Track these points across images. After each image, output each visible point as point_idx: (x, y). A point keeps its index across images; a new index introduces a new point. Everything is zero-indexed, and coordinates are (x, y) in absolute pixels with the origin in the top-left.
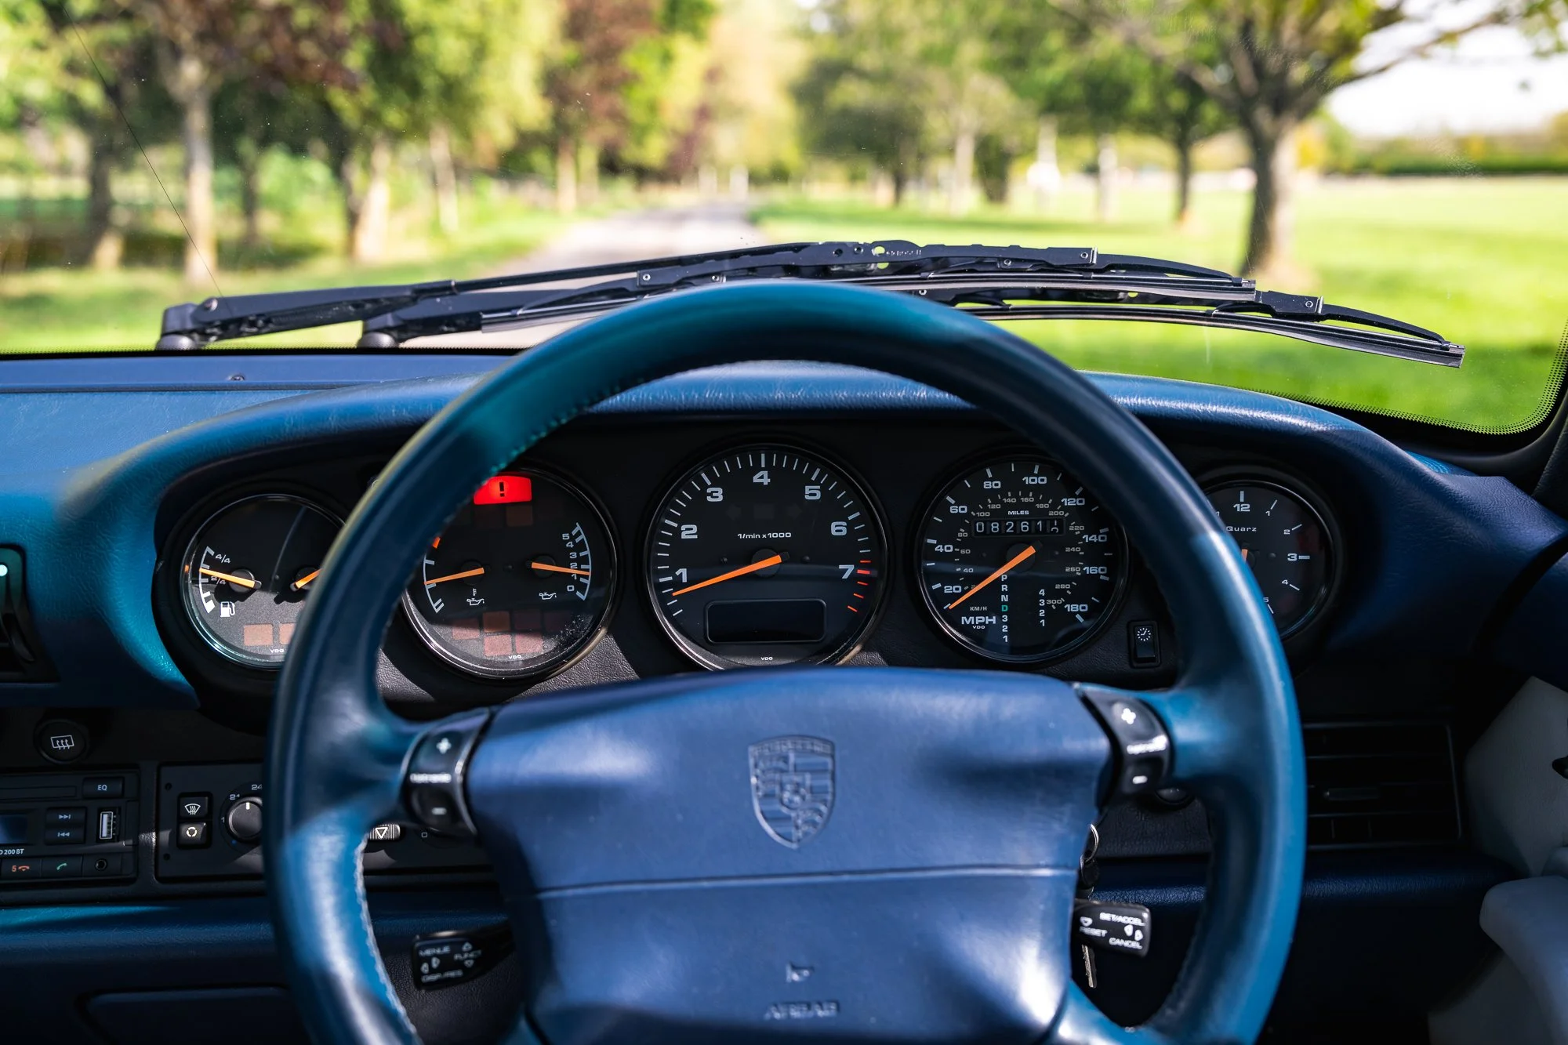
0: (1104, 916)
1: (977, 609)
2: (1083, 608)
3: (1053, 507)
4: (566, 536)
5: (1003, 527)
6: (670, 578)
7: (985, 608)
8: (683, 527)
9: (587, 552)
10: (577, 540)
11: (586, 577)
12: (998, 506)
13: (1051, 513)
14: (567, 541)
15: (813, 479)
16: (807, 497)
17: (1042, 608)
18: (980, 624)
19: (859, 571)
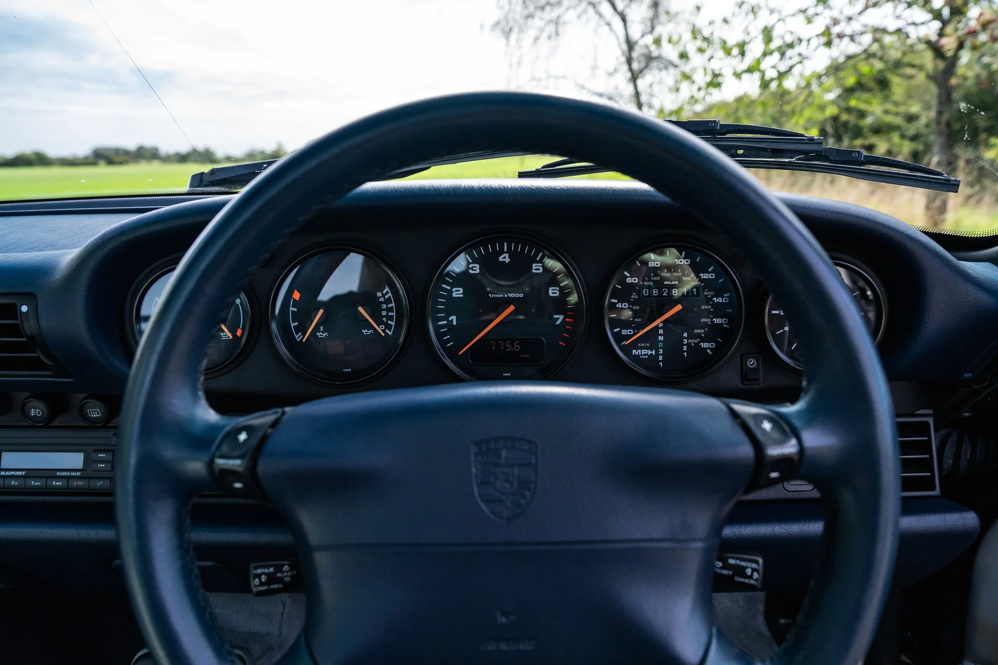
0: (732, 561)
1: (643, 345)
2: (712, 345)
4: (379, 294)
5: (661, 293)
6: (446, 322)
7: (648, 345)
8: (454, 290)
9: (393, 305)
10: (387, 297)
12: (658, 278)
14: (380, 297)
15: (538, 259)
16: (534, 271)
17: (685, 345)
18: (645, 355)
19: (567, 320)
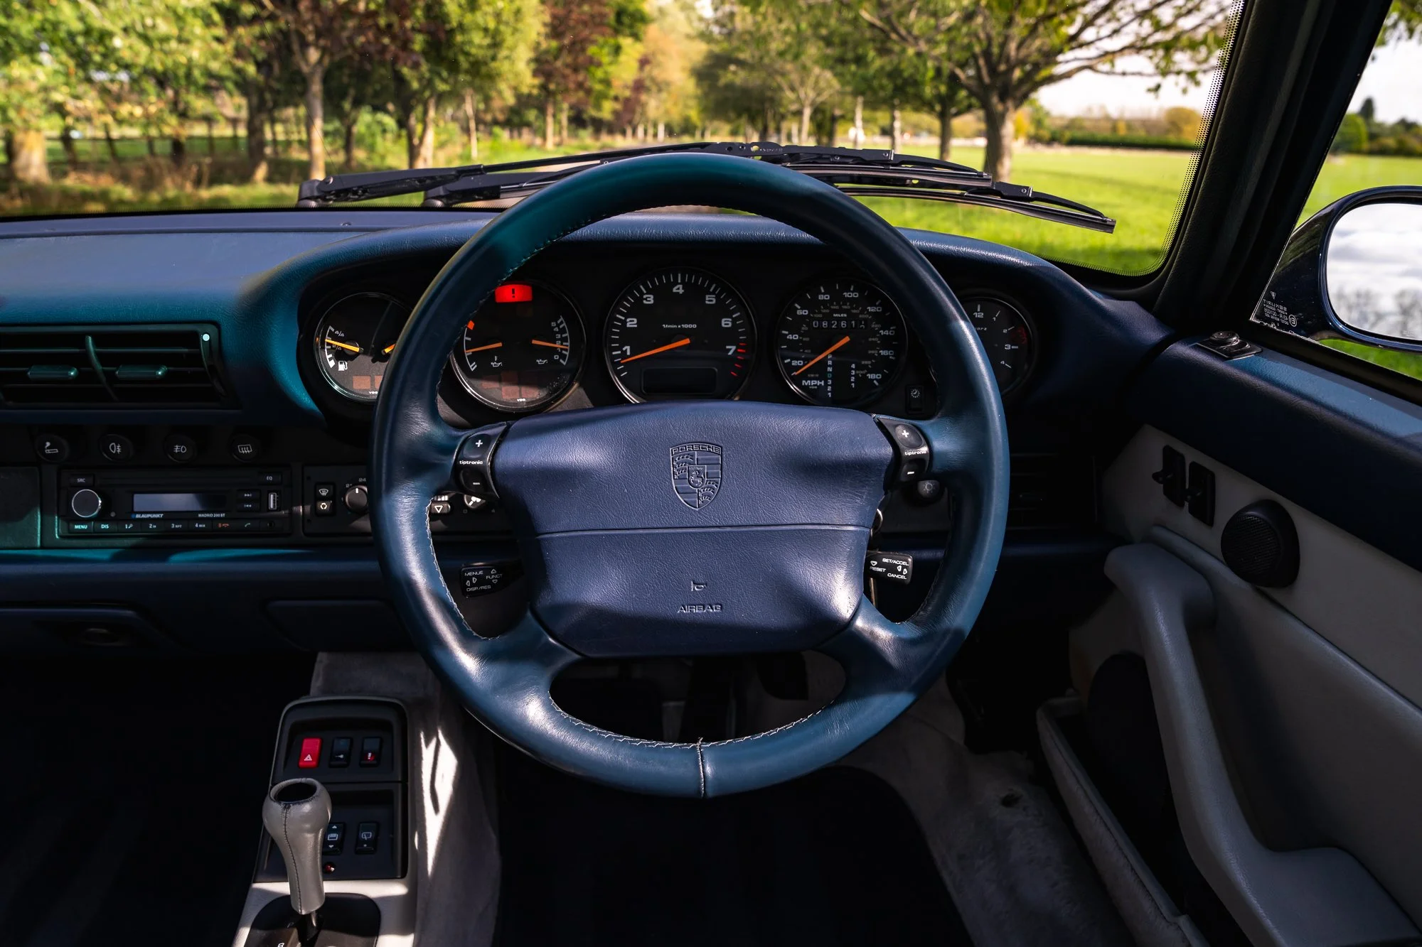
0: (885, 560)
1: (812, 375)
2: (878, 376)
3: (862, 312)
4: (553, 324)
5: (830, 324)
6: (619, 352)
7: (817, 375)
8: (628, 320)
9: (567, 335)
10: (561, 327)
11: (566, 350)
12: (828, 311)
13: (860, 316)
14: (555, 327)
15: (711, 290)
16: (707, 302)
17: (853, 376)
18: (814, 385)
19: (739, 350)
